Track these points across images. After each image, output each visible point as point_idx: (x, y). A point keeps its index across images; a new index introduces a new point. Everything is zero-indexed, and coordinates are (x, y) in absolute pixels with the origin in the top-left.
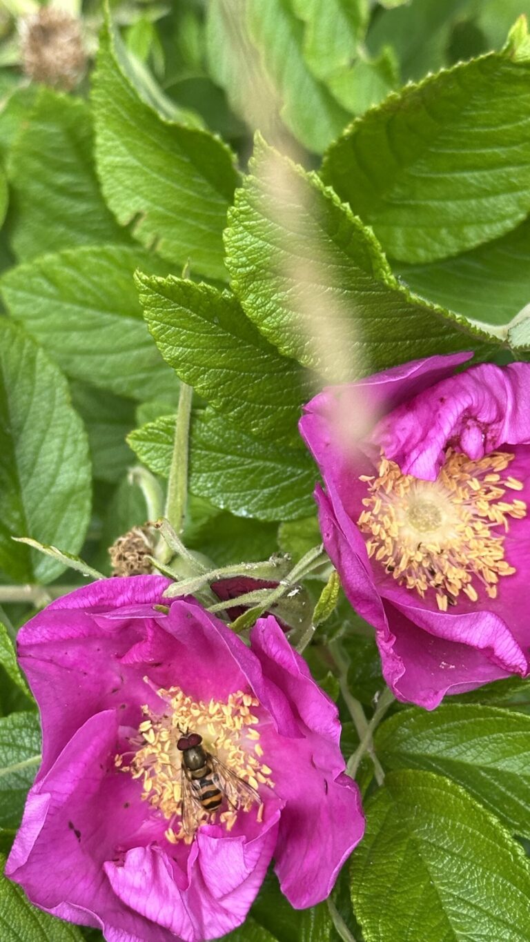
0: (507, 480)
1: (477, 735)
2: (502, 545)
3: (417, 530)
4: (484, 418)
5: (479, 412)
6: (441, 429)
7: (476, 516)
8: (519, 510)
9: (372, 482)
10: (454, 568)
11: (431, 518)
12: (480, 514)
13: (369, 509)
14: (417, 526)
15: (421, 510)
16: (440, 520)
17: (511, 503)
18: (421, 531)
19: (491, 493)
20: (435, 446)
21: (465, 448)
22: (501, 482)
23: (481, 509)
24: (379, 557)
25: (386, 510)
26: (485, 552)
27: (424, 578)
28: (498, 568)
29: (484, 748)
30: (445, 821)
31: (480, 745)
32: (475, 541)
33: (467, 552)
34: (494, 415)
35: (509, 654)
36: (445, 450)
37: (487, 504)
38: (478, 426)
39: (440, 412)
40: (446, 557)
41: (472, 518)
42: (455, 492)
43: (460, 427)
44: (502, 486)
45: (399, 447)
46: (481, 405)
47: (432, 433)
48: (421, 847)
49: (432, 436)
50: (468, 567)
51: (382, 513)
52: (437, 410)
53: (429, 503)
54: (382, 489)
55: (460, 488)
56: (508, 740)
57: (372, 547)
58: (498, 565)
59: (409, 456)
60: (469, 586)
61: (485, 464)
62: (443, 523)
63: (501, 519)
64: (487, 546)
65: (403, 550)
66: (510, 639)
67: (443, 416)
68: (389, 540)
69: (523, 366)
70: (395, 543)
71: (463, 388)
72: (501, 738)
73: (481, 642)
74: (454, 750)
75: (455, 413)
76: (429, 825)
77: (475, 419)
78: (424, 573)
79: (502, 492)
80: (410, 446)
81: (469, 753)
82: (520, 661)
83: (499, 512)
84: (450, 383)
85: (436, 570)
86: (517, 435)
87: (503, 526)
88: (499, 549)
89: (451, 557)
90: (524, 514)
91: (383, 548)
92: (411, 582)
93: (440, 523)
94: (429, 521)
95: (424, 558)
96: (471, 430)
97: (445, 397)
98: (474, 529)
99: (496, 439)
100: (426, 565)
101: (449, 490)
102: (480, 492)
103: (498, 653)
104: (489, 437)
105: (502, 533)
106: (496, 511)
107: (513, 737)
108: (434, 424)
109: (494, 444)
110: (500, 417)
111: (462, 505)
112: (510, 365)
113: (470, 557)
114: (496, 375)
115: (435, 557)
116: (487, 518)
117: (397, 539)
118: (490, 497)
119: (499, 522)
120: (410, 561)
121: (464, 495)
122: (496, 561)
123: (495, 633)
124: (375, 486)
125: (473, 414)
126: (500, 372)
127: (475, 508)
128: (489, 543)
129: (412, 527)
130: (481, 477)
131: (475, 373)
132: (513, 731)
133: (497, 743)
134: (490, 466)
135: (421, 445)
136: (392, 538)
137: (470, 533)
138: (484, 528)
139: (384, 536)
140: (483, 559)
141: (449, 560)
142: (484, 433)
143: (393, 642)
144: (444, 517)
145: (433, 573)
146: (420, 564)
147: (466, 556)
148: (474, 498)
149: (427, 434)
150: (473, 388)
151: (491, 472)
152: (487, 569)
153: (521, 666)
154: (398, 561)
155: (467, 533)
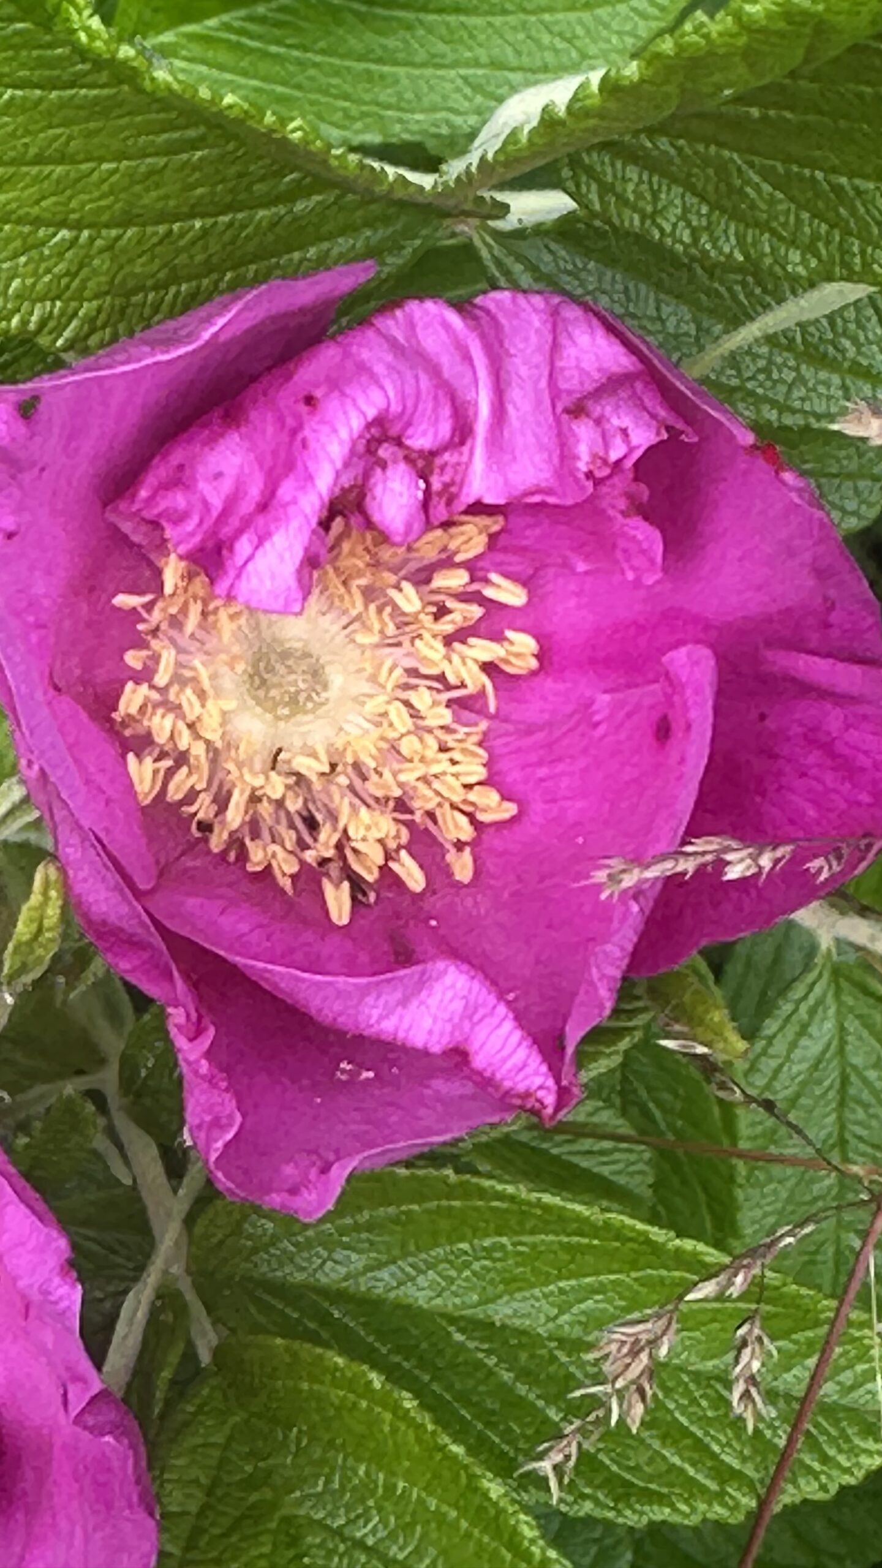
0: (487, 581)
1: (443, 1240)
2: (480, 744)
3: (269, 716)
4: (420, 440)
5: (409, 424)
6: (310, 478)
7: (413, 672)
8: (518, 655)
9: (149, 607)
10: (363, 810)
11: (302, 686)
12: (424, 670)
13: (144, 676)
14: (269, 705)
15: (278, 666)
16: (325, 687)
17: (497, 637)
18: (278, 718)
19: (448, 618)
20: (294, 524)
21: (376, 518)
22: (475, 587)
23: (425, 658)
24: (175, 793)
25: (188, 674)
26: (442, 765)
27: (289, 838)
28: (473, 804)
29: (460, 1271)
30: (367, 1473)
31: (450, 1262)
32: (414, 739)
33: (396, 766)
34: (445, 429)
35: (509, 1065)
36: (325, 525)
37: (439, 645)
38: (407, 458)
39: (307, 432)
40: (343, 780)
41: (405, 680)
42: (358, 618)
43: (359, 466)
44: (477, 598)
45: (208, 523)
46: (410, 404)
47: (286, 490)
48: (309, 1539)
49: (288, 498)
50: (402, 805)
51: (178, 679)
52: (300, 427)
53: (298, 645)
54: (176, 622)
55: (372, 607)
56: (521, 1253)
57: (156, 772)
58: (472, 796)
59: (231, 549)
60: (403, 853)
61: (430, 545)
62: (333, 693)
63: (476, 680)
64: (443, 749)
65: (235, 773)
66: (508, 1025)
67: (312, 444)
68: (198, 750)
69: (514, 299)
70: (215, 755)
71: (363, 368)
72: (503, 1247)
73: (435, 1038)
74: (384, 1274)
75: (344, 434)
76: (328, 1482)
77: (399, 442)
78: (292, 826)
79: (476, 611)
80: (234, 522)
81: (421, 1280)
82: (538, 1081)
83: (470, 663)
84: (328, 355)
85: (319, 817)
86: (506, 482)
87: (482, 694)
88: (474, 755)
89: (358, 783)
90: (534, 663)
91: (184, 770)
92: (257, 855)
93: (324, 695)
94: (298, 692)
95: (288, 787)
96: (389, 472)
97: (318, 393)
98: (407, 704)
99: (453, 489)
100: (294, 805)
101: (345, 612)
102: (422, 616)
103: (479, 1062)
104: (436, 485)
105: (483, 712)
106: (463, 660)
107: (534, 1246)
108: (290, 466)
109: (449, 503)
110: (463, 432)
111: (377, 646)
112: (478, 300)
113: (402, 778)
114: (447, 326)
115: (317, 785)
116: (441, 678)
117: (219, 744)
118: (446, 626)
119: (471, 689)
120: (254, 799)
121: (384, 624)
122: (468, 787)
123: (470, 1013)
124: (156, 616)
125: (393, 432)
126: (454, 319)
127: (408, 654)
128: (450, 740)
129: (258, 710)
130: (422, 577)
131: (393, 325)
132: (532, 1232)
133: (494, 1260)
134: (444, 549)
135: (260, 520)
136: (208, 743)
137: (401, 719)
138: (435, 703)
139: (185, 740)
140: (436, 785)
141: (351, 788)
142: (424, 475)
143: (206, 1041)
144: (336, 679)
145: (312, 825)
146: (280, 804)
147: (395, 774)
148: (407, 629)
149: (273, 493)
150: (390, 367)
151: (447, 562)
152: (447, 806)
153: (540, 1094)
154: (222, 802)
155: (393, 716)
